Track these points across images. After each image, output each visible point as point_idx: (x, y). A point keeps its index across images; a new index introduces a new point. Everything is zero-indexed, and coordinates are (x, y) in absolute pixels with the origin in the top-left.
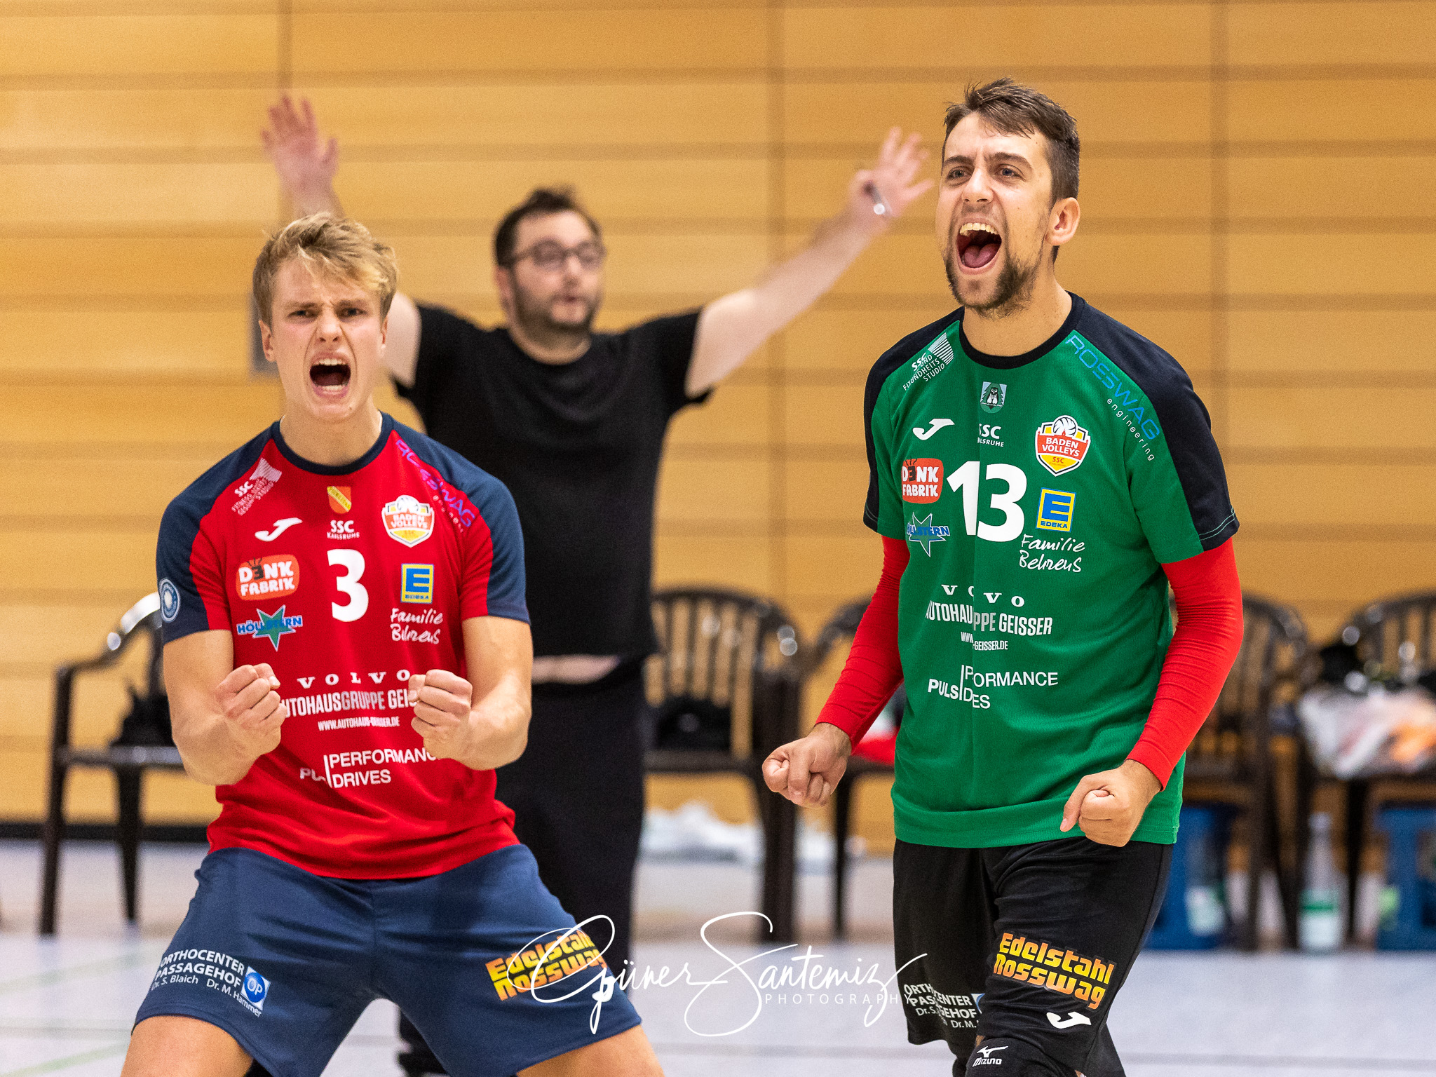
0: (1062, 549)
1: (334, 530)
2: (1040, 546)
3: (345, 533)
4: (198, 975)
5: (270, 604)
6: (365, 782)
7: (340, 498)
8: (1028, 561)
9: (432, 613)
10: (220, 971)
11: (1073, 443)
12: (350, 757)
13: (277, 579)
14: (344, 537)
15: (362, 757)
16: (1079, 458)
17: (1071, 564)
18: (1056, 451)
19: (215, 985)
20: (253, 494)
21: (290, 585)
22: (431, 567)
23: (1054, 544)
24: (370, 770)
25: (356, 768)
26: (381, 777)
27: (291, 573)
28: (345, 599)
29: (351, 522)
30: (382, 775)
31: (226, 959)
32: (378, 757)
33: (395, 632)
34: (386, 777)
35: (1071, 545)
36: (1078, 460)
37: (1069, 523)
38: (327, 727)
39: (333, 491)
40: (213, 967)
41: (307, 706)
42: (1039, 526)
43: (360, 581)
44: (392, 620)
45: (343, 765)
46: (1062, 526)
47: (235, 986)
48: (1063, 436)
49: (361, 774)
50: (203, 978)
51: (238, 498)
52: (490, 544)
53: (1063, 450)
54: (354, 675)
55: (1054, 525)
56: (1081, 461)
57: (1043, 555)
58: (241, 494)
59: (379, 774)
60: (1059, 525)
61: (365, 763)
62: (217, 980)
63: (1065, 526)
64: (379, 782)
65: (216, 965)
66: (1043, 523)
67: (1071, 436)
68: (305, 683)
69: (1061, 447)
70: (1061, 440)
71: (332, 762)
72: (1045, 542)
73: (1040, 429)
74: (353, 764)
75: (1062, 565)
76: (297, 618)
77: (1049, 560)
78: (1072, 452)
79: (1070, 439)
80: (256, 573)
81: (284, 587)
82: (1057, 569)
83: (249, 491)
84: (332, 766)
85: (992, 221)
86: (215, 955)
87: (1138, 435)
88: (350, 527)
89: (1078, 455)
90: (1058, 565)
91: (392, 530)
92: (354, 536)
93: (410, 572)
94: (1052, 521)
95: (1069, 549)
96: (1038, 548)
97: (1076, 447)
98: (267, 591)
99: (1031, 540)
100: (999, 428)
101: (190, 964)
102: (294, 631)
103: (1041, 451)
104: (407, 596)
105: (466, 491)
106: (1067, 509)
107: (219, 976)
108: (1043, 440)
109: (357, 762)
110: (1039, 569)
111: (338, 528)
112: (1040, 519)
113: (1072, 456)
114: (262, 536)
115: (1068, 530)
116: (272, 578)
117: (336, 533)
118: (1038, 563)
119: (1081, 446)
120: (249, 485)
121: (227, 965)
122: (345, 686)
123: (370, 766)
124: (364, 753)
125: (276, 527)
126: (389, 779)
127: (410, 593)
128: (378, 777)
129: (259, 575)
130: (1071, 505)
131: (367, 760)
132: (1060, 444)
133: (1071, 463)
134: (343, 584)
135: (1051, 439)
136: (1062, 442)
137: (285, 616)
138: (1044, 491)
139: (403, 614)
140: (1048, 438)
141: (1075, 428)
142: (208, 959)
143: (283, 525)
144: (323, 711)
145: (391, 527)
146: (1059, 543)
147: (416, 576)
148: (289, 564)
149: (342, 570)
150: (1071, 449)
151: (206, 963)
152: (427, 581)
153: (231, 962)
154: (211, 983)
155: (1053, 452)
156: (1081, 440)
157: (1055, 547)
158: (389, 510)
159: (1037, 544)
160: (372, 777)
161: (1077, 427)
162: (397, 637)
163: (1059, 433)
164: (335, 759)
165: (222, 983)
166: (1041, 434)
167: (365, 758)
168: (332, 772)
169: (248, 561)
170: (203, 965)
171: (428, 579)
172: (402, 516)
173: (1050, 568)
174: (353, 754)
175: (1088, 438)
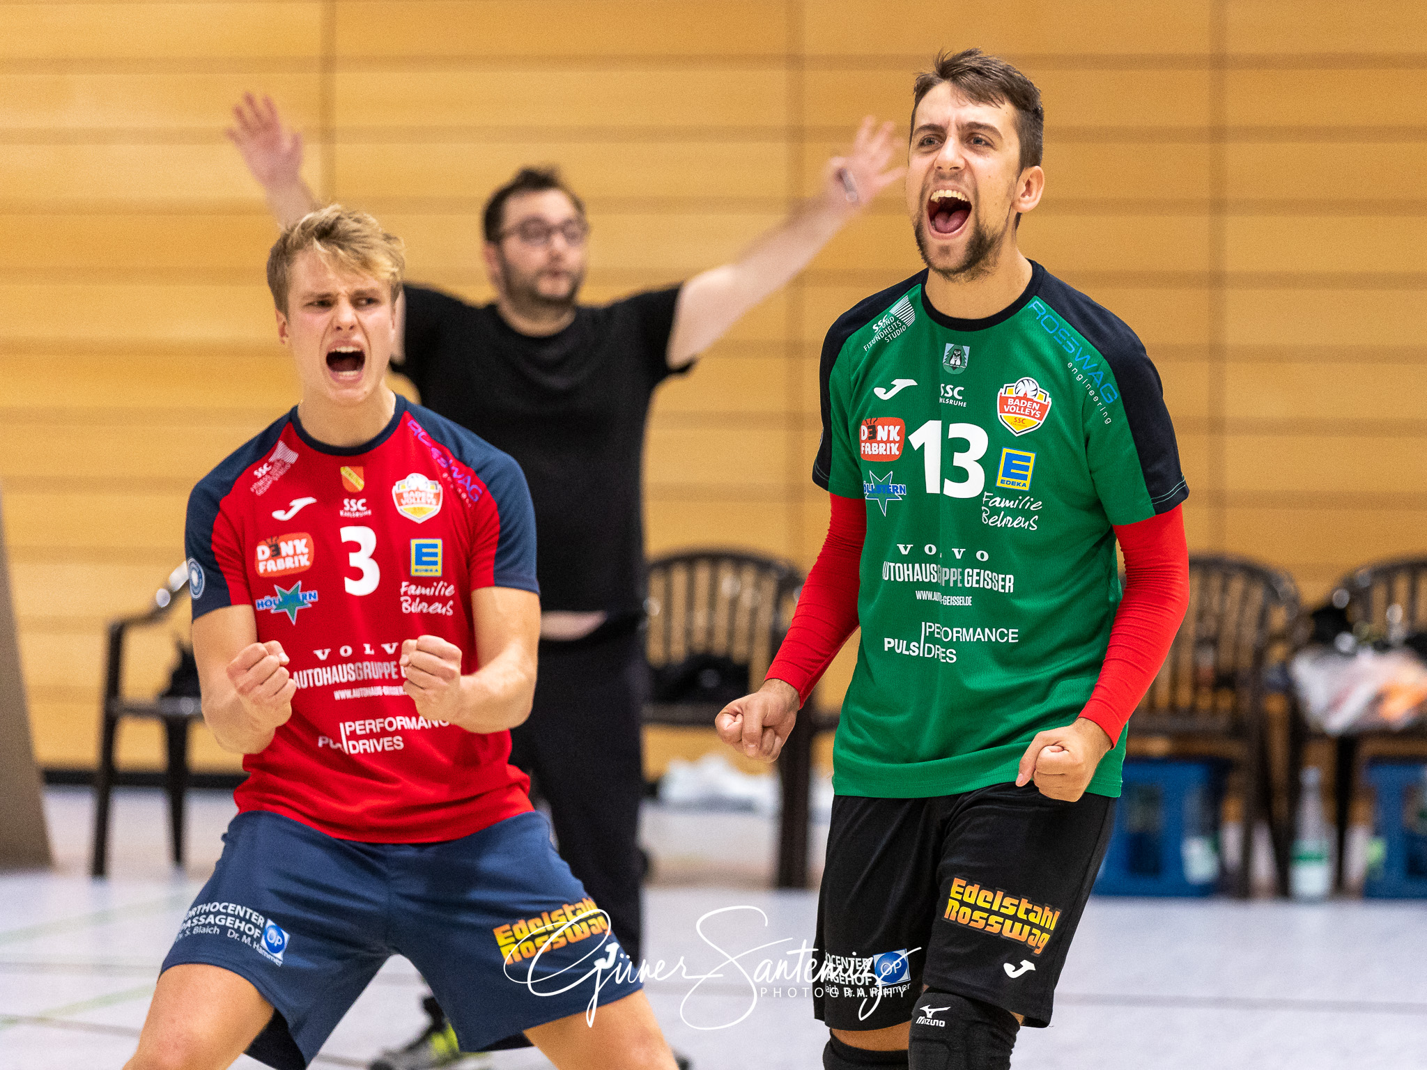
0: (1020, 507)
1: (347, 508)
2: (1000, 504)
3: (358, 511)
4: (219, 926)
5: (287, 580)
6: (379, 749)
7: (353, 478)
8: (989, 517)
9: (443, 586)
10: (240, 922)
11: (1035, 404)
12: (364, 725)
13: (293, 556)
14: (357, 515)
15: (375, 725)
16: (1040, 419)
17: (1028, 522)
18: (1017, 411)
19: (236, 935)
20: (271, 476)
21: (305, 562)
22: (439, 542)
23: (1012, 502)
24: (383, 737)
25: (371, 736)
26: (394, 743)
27: (306, 550)
28: (357, 574)
29: (363, 501)
30: (395, 741)
31: (246, 912)
32: (391, 724)
33: (405, 605)
34: (399, 743)
35: (1029, 503)
36: (1039, 421)
37: (1028, 482)
38: (343, 697)
39: (346, 472)
40: (233, 919)
41: (323, 677)
42: (999, 484)
43: (373, 557)
44: (402, 593)
45: (359, 732)
46: (1021, 485)
47: (255, 937)
48: (1025, 397)
49: (375, 741)
50: (224, 929)
51: (256, 479)
52: (497, 518)
53: (1024, 411)
54: (367, 646)
55: (1013, 483)
56: (1042, 422)
57: (1003, 513)
58: (260, 476)
59: (392, 741)
60: (1018, 484)
61: (379, 730)
62: (238, 930)
63: (1024, 485)
64: (392, 749)
65: (237, 917)
66: (1002, 482)
67: (1033, 398)
68: (321, 655)
69: (1022, 408)
70: (1022, 401)
71: (348, 730)
72: (1004, 499)
73: (1002, 390)
74: (368, 731)
75: (1018, 522)
76: (313, 593)
77: (1009, 518)
78: (1033, 413)
79: (1031, 400)
80: (273, 551)
81: (299, 563)
82: (1015, 526)
83: (268, 473)
84: (348, 733)
85: (963, 188)
86: (235, 908)
87: (1096, 399)
88: (363, 505)
89: (1039, 416)
90: (1016, 522)
91: (402, 507)
92: (366, 513)
93: (419, 547)
94: (1012, 480)
95: (1026, 508)
96: (997, 505)
97: (1037, 408)
98: (283, 568)
99: (991, 498)
100: (962, 389)
101: (212, 916)
102: (310, 605)
103: (1003, 411)
104: (416, 570)
105: (474, 468)
106: (1026, 468)
107: (239, 927)
108: (1005, 400)
109: (371, 730)
110: (999, 526)
111: (351, 507)
112: (1000, 477)
113: (1033, 417)
114: (279, 515)
115: (1027, 488)
116: (288, 556)
117: (349, 511)
118: (997, 520)
119: (1043, 408)
120: (268, 467)
121: (247, 917)
122: (358, 657)
123: (384, 733)
124: (378, 721)
125: (292, 507)
126: (402, 745)
127: (419, 567)
128: (391, 743)
129: (276, 553)
130: (1031, 465)
131: (381, 728)
132: (1022, 405)
133: (1033, 423)
134: (355, 560)
135: (1013, 400)
136: (1024, 403)
137: (302, 591)
138: (1005, 451)
139: (413, 587)
140: (1010, 399)
141: (1036, 389)
142: (229, 911)
143: (298, 504)
144: (338, 681)
145: (401, 504)
146: (1017, 501)
147: (425, 550)
148: (304, 541)
149: (355, 547)
150: (1032, 410)
151: (227, 915)
152: (435, 555)
153: (251, 914)
154: (232, 933)
155: (1015, 413)
156: (1043, 402)
157: (1013, 505)
158: (399, 488)
159: (997, 502)
160: (386, 744)
161: (1039, 389)
162: (407, 609)
163: (1021, 394)
164: (350, 726)
165: (242, 934)
166: (1003, 395)
167: (378, 726)
168: (348, 739)
169: (265, 540)
170: (224, 917)
171: (437, 553)
172: (412, 493)
173: (1009, 526)
174: (367, 722)
175: (1049, 399)
